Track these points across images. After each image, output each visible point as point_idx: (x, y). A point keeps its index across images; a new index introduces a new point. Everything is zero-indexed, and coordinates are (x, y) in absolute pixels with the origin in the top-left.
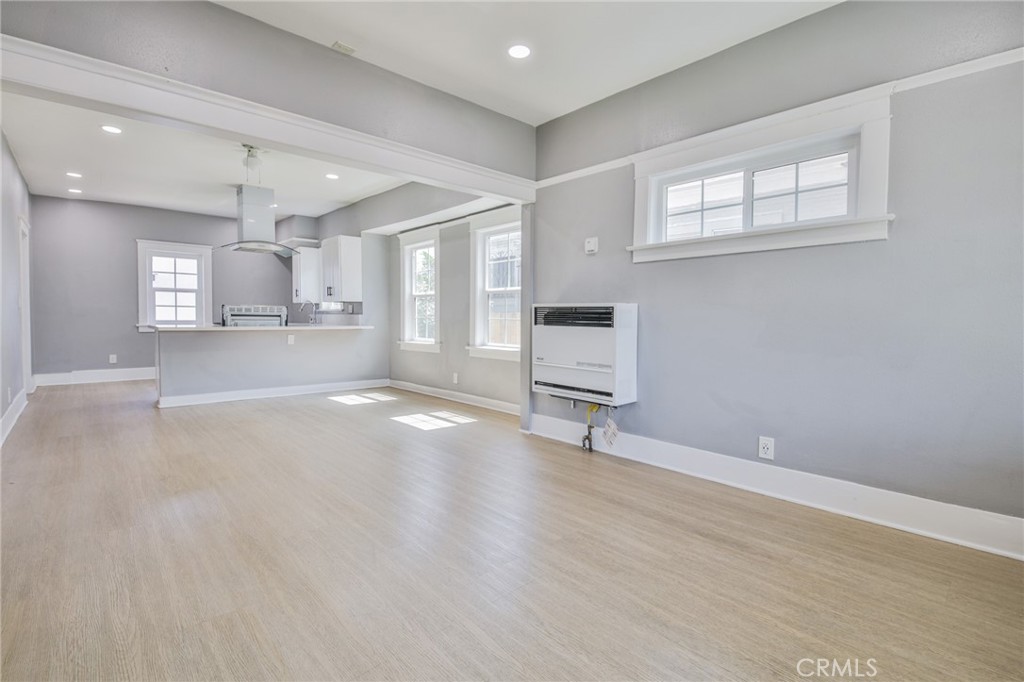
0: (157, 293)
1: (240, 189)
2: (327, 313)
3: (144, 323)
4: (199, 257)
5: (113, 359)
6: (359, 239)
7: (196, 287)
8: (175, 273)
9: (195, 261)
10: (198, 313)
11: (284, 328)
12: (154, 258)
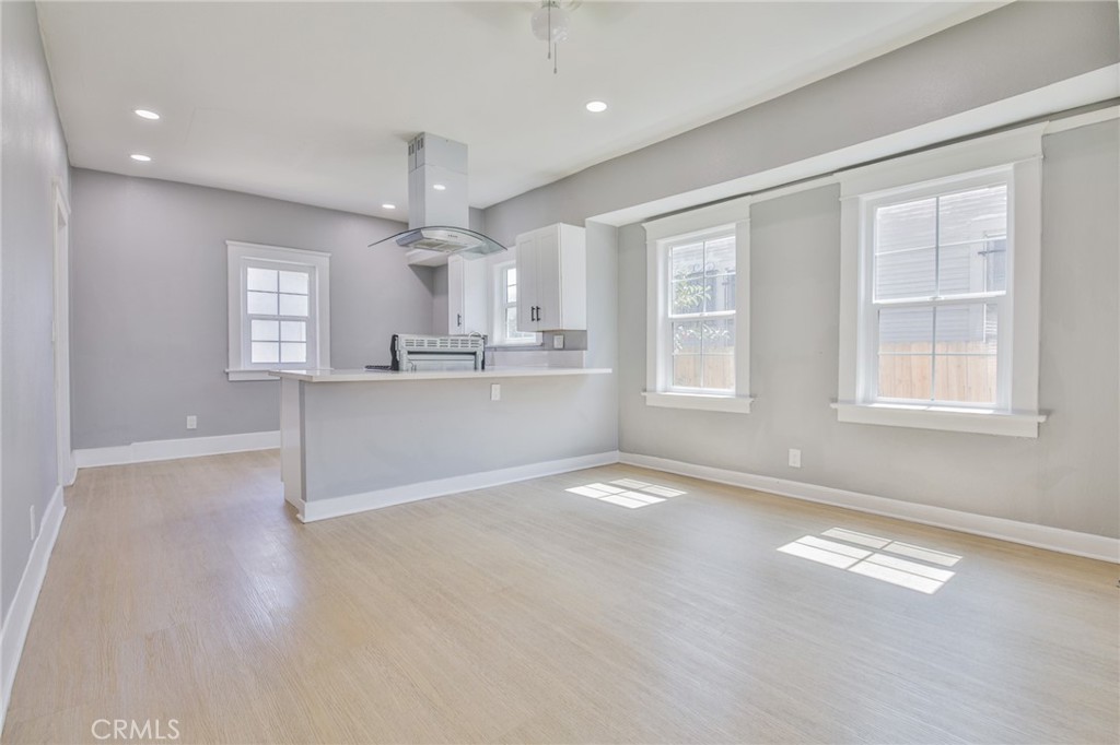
0: (254, 323)
1: (416, 143)
2: (506, 349)
3: (239, 368)
4: (311, 270)
5: (192, 422)
6: (584, 230)
7: (305, 313)
8: (279, 293)
9: (306, 275)
10: (311, 352)
11: (479, 374)
12: (249, 270)
